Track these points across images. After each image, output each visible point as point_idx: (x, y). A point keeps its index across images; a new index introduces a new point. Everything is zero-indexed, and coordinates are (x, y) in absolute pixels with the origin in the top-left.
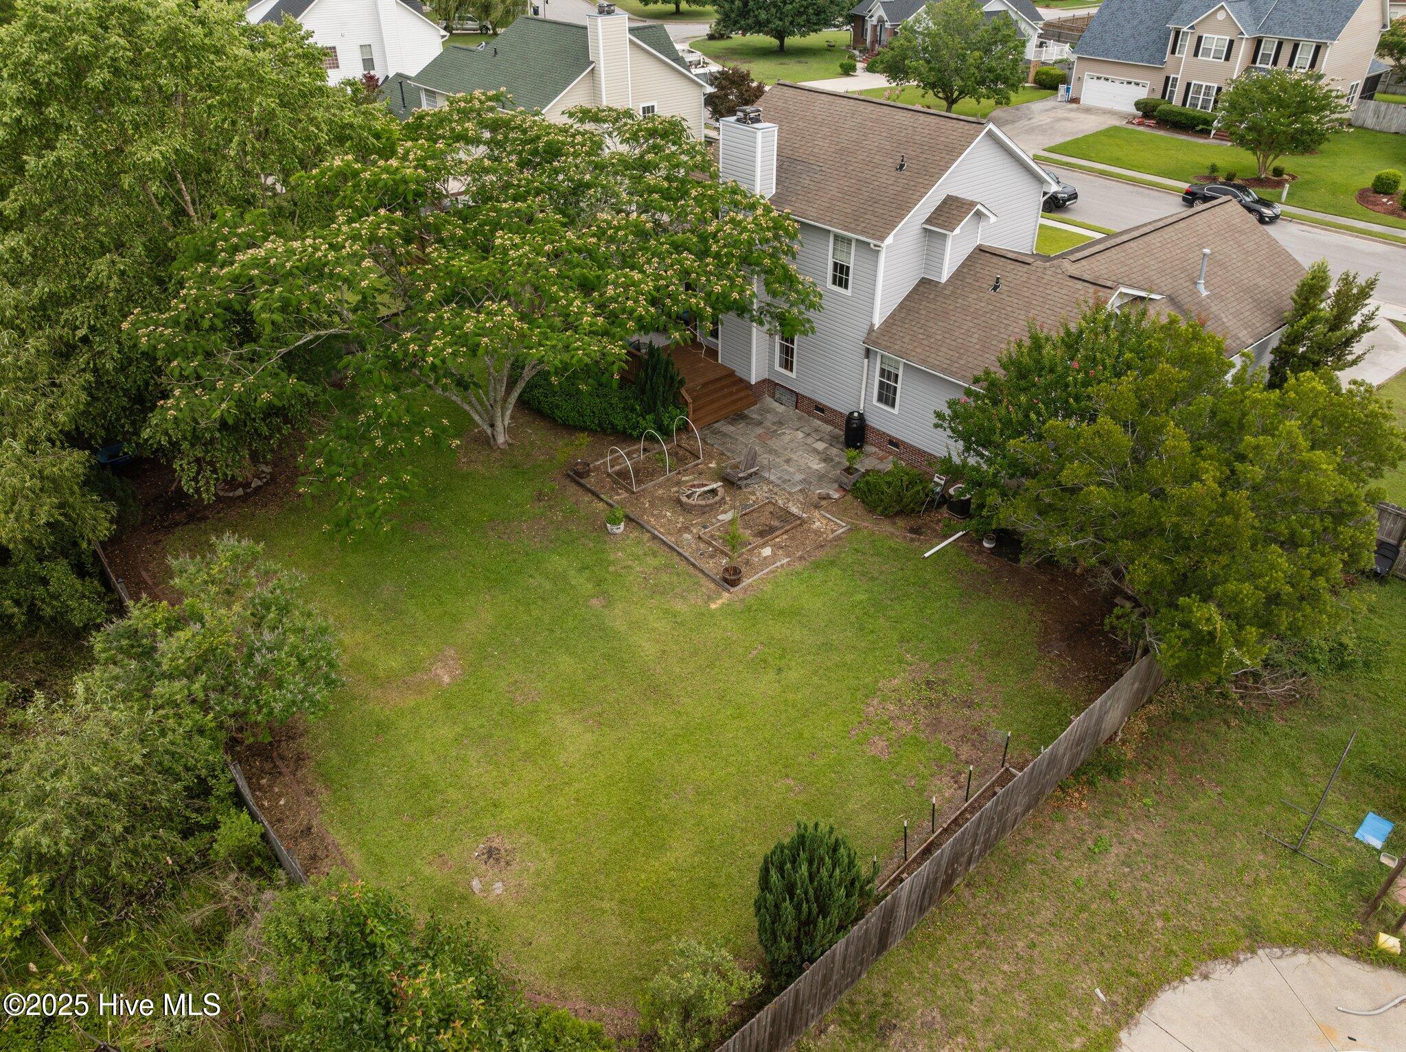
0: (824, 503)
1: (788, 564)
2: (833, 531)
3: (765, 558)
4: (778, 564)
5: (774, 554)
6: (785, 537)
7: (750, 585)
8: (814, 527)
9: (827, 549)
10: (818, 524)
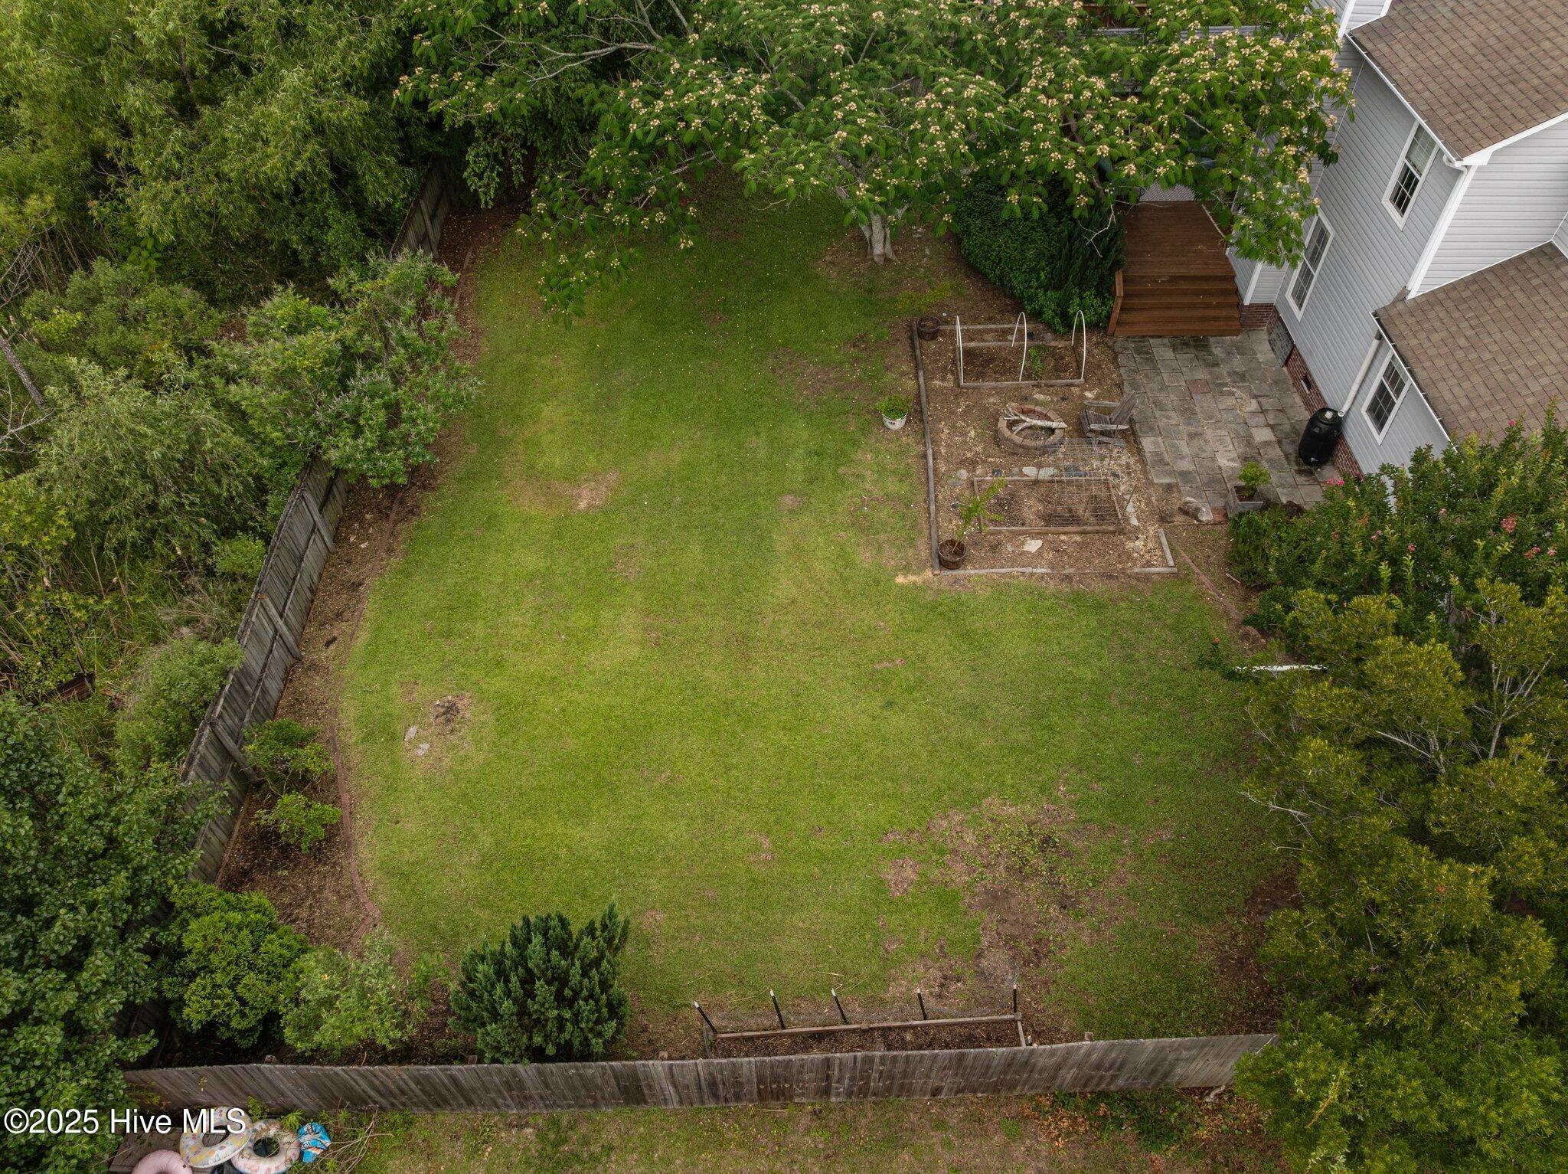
0: (1179, 519)
1: (1042, 577)
2: (1148, 564)
3: (1023, 553)
4: (1029, 570)
5: (1040, 553)
6: (1078, 539)
7: (968, 578)
8: (1130, 545)
9: (1115, 585)
10: (1139, 543)
